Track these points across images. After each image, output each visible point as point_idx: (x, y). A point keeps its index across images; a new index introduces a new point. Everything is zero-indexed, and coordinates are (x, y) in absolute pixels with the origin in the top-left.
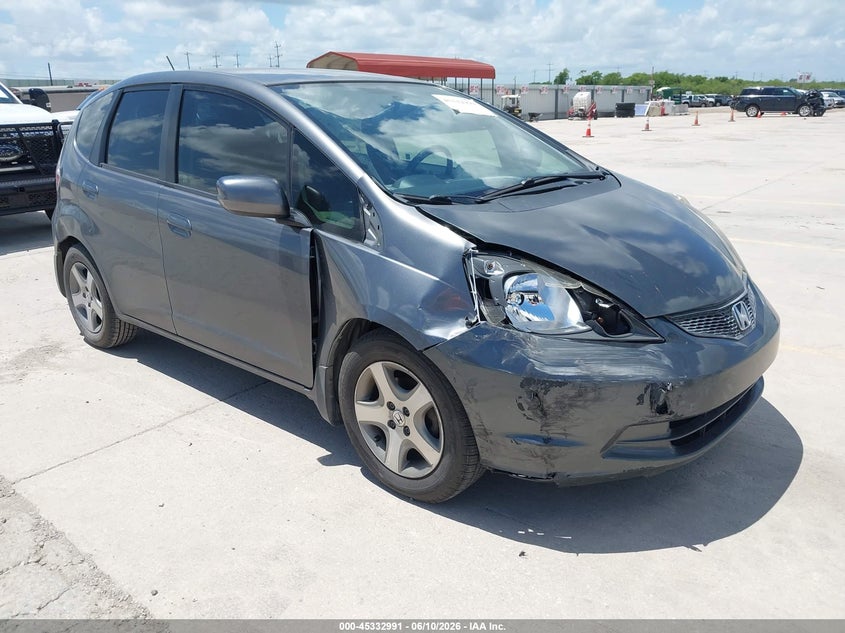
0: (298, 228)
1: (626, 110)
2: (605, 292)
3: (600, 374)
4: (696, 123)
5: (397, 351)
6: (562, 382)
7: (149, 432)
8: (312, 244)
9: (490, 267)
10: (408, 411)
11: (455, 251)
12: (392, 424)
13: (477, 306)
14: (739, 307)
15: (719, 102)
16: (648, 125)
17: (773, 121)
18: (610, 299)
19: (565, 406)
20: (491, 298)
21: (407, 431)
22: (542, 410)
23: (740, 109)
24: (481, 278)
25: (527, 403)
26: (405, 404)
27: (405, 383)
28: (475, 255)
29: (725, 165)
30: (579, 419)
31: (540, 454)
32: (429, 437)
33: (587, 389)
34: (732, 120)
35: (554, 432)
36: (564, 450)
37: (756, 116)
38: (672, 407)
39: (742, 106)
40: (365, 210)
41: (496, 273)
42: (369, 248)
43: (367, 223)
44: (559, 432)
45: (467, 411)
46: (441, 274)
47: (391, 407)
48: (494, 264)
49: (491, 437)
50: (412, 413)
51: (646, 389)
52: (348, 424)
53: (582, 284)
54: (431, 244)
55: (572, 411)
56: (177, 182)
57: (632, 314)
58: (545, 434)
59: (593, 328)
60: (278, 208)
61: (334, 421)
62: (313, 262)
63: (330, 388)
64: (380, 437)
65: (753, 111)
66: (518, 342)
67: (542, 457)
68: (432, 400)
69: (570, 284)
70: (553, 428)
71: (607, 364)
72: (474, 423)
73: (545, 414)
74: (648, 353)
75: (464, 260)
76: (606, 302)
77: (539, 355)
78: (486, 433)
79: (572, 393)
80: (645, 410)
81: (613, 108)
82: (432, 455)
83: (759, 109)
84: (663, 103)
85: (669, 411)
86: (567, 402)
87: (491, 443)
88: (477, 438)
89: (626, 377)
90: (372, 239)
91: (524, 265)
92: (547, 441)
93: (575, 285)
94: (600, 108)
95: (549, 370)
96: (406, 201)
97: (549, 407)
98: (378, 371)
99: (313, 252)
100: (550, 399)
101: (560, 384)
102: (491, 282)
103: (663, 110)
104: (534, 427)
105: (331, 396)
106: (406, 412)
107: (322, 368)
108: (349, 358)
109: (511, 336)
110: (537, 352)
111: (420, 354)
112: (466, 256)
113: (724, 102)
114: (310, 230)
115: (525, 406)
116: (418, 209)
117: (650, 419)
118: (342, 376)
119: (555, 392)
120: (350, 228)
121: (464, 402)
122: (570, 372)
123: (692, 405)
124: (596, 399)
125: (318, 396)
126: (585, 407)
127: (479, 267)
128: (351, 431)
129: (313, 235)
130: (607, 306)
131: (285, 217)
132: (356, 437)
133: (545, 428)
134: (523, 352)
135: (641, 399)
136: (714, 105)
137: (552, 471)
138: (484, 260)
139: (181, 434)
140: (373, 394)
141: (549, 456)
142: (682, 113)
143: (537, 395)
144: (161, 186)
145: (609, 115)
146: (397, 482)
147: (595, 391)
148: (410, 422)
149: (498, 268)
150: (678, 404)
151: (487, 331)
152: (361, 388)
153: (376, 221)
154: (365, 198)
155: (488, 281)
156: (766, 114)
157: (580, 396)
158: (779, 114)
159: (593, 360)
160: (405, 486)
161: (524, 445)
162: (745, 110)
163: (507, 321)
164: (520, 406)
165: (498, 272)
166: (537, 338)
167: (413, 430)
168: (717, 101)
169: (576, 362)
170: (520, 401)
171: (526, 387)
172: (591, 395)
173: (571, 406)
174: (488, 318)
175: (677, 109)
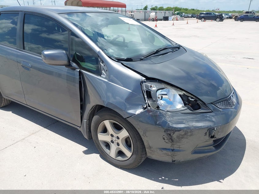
0: (74, 69)
1: (166, 19)
2: (192, 95)
3: (193, 126)
4: (187, 23)
5: (115, 117)
6: (180, 130)
7: (18, 143)
8: (80, 75)
9: (151, 87)
10: (119, 137)
11: (137, 81)
12: (112, 142)
13: (146, 101)
14: (233, 96)
15: (192, 17)
16: (173, 24)
17: (209, 23)
18: (194, 97)
19: (180, 138)
20: (152, 98)
21: (118, 144)
22: (172, 140)
23: (199, 19)
24: (148, 91)
25: (166, 137)
26: (118, 135)
27: (118, 128)
28: (145, 82)
29: (198, 37)
30: (184, 142)
31: (170, 154)
32: (127, 147)
33: (188, 132)
34: (197, 22)
35: (176, 147)
36: (179, 153)
37: (204, 21)
38: (216, 136)
39: (200, 18)
40: (101, 63)
41: (153, 89)
42: (103, 78)
43: (102, 69)
44: (177, 147)
45: (143, 140)
46: (132, 89)
47: (112, 136)
48: (152, 86)
49: (152, 149)
50: (121, 138)
51: (208, 130)
52: (95, 141)
53: (184, 92)
54: (128, 77)
55: (182, 140)
56: (24, 49)
57: (201, 102)
58: (172, 148)
59: (188, 108)
60: (66, 62)
61: (89, 139)
62: (80, 82)
63: (88, 128)
64: (108, 145)
65: (203, 20)
66: (163, 115)
67: (171, 156)
68: (129, 135)
69: (180, 93)
70: (175, 145)
71: (195, 122)
72: (146, 144)
73: (173, 141)
74: (208, 117)
75: (141, 84)
76: (192, 98)
77: (171, 120)
78: (150, 147)
79: (183, 133)
80: (207, 137)
81: (162, 18)
82: (128, 154)
83: (205, 19)
84: (177, 17)
85: (215, 137)
86: (181, 136)
87: (152, 151)
88: (146, 149)
89: (201, 126)
90: (104, 75)
91: (163, 86)
92: (173, 150)
93: (182, 93)
94: (158, 18)
95: (175, 126)
96: (117, 60)
97: (174, 139)
98: (107, 123)
99: (80, 78)
100: (175, 136)
101: (179, 131)
102: (152, 93)
103: (177, 19)
104: (169, 146)
105: (88, 130)
106: (118, 138)
107: (85, 121)
108: (95, 118)
109: (160, 113)
110: (170, 119)
111: (125, 119)
112: (142, 82)
113: (194, 16)
114: (78, 70)
115: (166, 139)
116: (121, 63)
117: (208, 140)
118: (92, 124)
119: (177, 133)
120: (95, 70)
121: (142, 137)
122: (182, 126)
123: (222, 134)
124: (191, 135)
125: (83, 130)
126: (187, 138)
127: (147, 86)
128: (96, 143)
129: (80, 72)
130: (193, 100)
131: (69, 65)
132: (98, 146)
133: (172, 146)
134: (165, 119)
135: (206, 134)
136: (191, 17)
137: (174, 160)
138: (149, 84)
139: (31, 143)
140: (105, 131)
141: (173, 155)
142: (183, 20)
143: (170, 135)
144: (18, 51)
145: (161, 20)
146: (114, 162)
147: (191, 132)
148: (119, 141)
149: (154, 87)
150: (217, 134)
151: (151, 111)
152: (100, 128)
153: (105, 68)
154: (101, 59)
155: (150, 92)
156: (207, 21)
157: (185, 134)
158: (210, 21)
159: (190, 121)
160: (118, 163)
161: (165, 152)
162: (201, 19)
163: (158, 107)
164: (164, 139)
165: (154, 89)
166: (169, 113)
167: (120, 144)
168: (192, 16)
169: (184, 122)
170: (164, 137)
171: (166, 132)
172: (189, 134)
173: (182, 138)
174: (151, 106)
175: (181, 19)
